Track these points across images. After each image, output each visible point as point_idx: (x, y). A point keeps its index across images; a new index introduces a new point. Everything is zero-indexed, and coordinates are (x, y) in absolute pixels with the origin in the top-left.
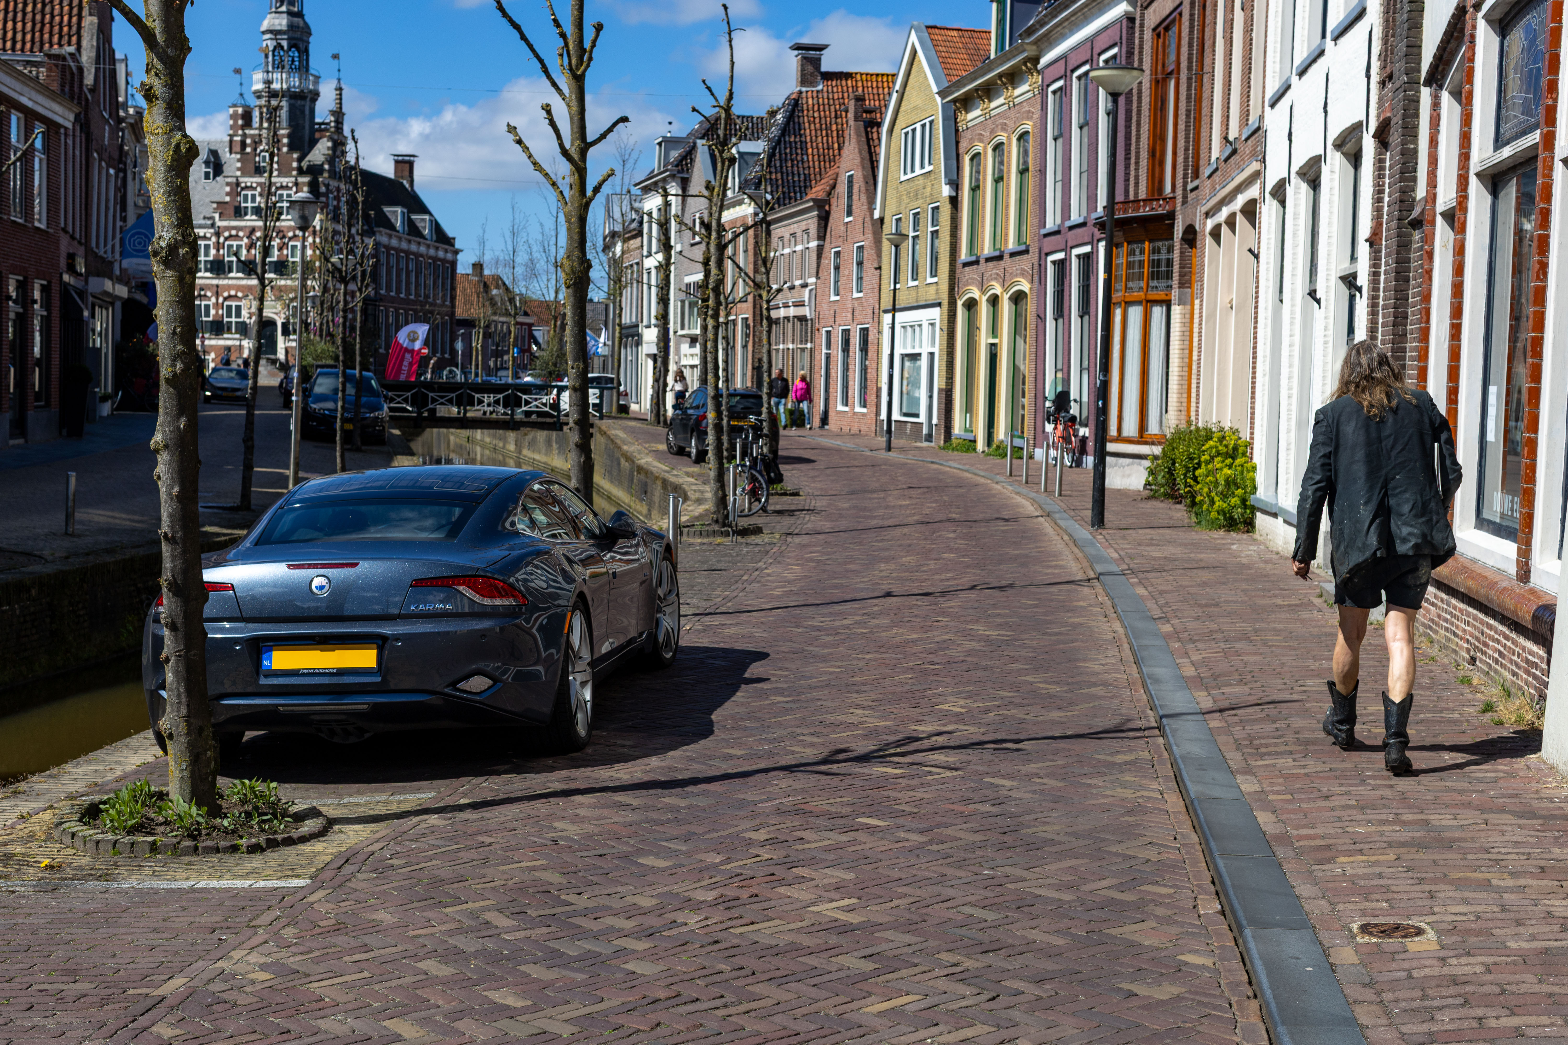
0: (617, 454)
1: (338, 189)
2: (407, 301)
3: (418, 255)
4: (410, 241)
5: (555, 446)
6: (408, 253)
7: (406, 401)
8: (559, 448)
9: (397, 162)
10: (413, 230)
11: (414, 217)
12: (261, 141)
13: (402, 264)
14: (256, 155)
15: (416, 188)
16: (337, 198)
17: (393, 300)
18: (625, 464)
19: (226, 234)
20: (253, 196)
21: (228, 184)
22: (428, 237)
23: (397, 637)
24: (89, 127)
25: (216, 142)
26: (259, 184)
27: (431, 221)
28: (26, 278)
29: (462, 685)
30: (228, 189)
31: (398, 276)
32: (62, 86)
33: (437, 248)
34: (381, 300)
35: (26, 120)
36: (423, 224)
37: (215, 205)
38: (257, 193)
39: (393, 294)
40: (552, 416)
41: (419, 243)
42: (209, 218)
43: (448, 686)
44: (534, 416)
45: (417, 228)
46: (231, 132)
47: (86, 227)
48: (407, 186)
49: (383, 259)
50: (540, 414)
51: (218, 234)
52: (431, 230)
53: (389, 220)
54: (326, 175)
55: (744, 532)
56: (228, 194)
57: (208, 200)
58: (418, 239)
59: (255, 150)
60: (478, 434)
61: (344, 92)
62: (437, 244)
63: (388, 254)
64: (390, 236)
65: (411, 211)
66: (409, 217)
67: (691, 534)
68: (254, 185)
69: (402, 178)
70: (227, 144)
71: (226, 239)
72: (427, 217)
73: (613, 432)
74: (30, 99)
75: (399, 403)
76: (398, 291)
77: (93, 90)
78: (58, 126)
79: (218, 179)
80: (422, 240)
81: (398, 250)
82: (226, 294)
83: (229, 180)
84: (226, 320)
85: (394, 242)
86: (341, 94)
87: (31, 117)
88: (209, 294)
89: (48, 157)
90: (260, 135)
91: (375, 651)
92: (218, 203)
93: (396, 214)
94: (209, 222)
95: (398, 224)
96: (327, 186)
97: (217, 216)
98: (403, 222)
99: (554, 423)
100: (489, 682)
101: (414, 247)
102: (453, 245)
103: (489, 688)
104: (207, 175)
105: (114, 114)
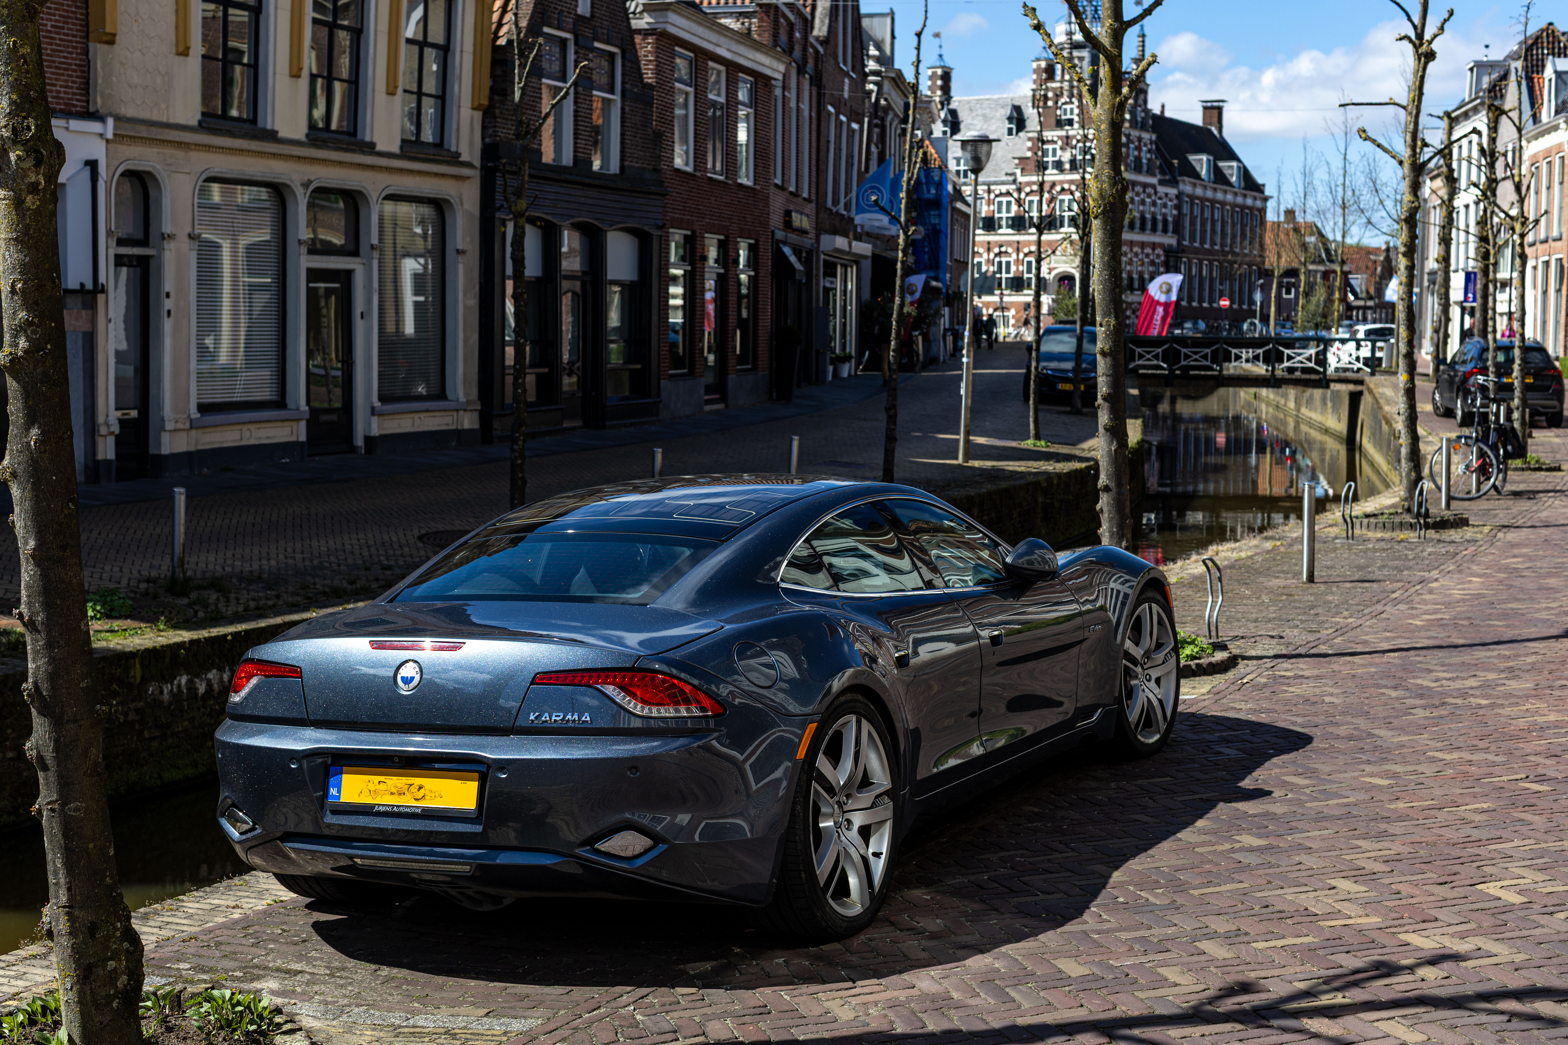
0: (1380, 416)
1: (1140, 139)
2: (1211, 252)
3: (1223, 204)
4: (1215, 190)
5: (1329, 404)
6: (1213, 202)
7: (1156, 357)
8: (1333, 407)
9: (1205, 108)
10: (1220, 178)
11: (1221, 164)
12: (1062, 94)
13: (1207, 214)
14: (1057, 108)
15: (1225, 134)
16: (1138, 149)
17: (1196, 251)
18: (1385, 427)
19: (1028, 189)
20: (1054, 150)
21: (1030, 139)
22: (1236, 185)
23: (502, 765)
24: (821, 80)
25: (1020, 97)
26: (1060, 137)
27: (1239, 168)
28: (727, 237)
29: (603, 846)
30: (1029, 144)
31: (1203, 225)
32: (776, 36)
33: (1245, 196)
34: (1183, 251)
35: (727, 73)
36: (1230, 172)
37: (1017, 161)
38: (1057, 147)
39: (1197, 245)
40: (1318, 372)
41: (1225, 192)
42: (1011, 175)
43: (583, 844)
44: (1298, 374)
45: (1224, 175)
46: (1034, 87)
47: (817, 184)
48: (1215, 132)
49: (1186, 209)
50: (1305, 370)
51: (1019, 190)
52: (1239, 177)
53: (1193, 168)
54: (1127, 125)
55: (1442, 525)
56: (1029, 149)
57: (1010, 156)
58: (1224, 187)
59: (1056, 103)
60: (1264, 392)
61: (1147, 40)
62: (1244, 192)
63: (1192, 204)
64: (1194, 185)
65: (1218, 158)
66: (1216, 166)
67: (1372, 526)
68: (1055, 139)
69: (1211, 124)
70: (1030, 99)
71: (1027, 194)
72: (1235, 164)
73: (1381, 390)
74: (729, 50)
75: (1149, 360)
76: (1203, 242)
77: (825, 42)
78: (769, 79)
79: (1021, 134)
80: (1228, 188)
81: (1203, 200)
82: (1026, 250)
83: (1031, 135)
84: (1026, 276)
85: (1199, 191)
86: (1143, 41)
87: (733, 68)
88: (1010, 250)
89: (756, 110)
90: (1062, 88)
91: (475, 785)
92: (1020, 159)
93: (1201, 162)
94: (1011, 178)
95: (1204, 173)
96: (1128, 136)
97: (1018, 172)
98: (1208, 171)
99: (1320, 380)
100: (647, 842)
101: (1220, 196)
102: (1262, 192)
103: (647, 851)
104: (1010, 131)
105: (858, 66)
